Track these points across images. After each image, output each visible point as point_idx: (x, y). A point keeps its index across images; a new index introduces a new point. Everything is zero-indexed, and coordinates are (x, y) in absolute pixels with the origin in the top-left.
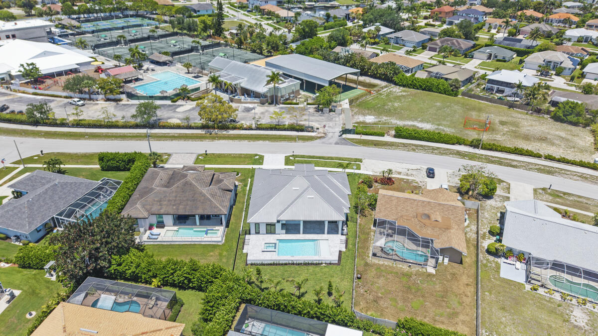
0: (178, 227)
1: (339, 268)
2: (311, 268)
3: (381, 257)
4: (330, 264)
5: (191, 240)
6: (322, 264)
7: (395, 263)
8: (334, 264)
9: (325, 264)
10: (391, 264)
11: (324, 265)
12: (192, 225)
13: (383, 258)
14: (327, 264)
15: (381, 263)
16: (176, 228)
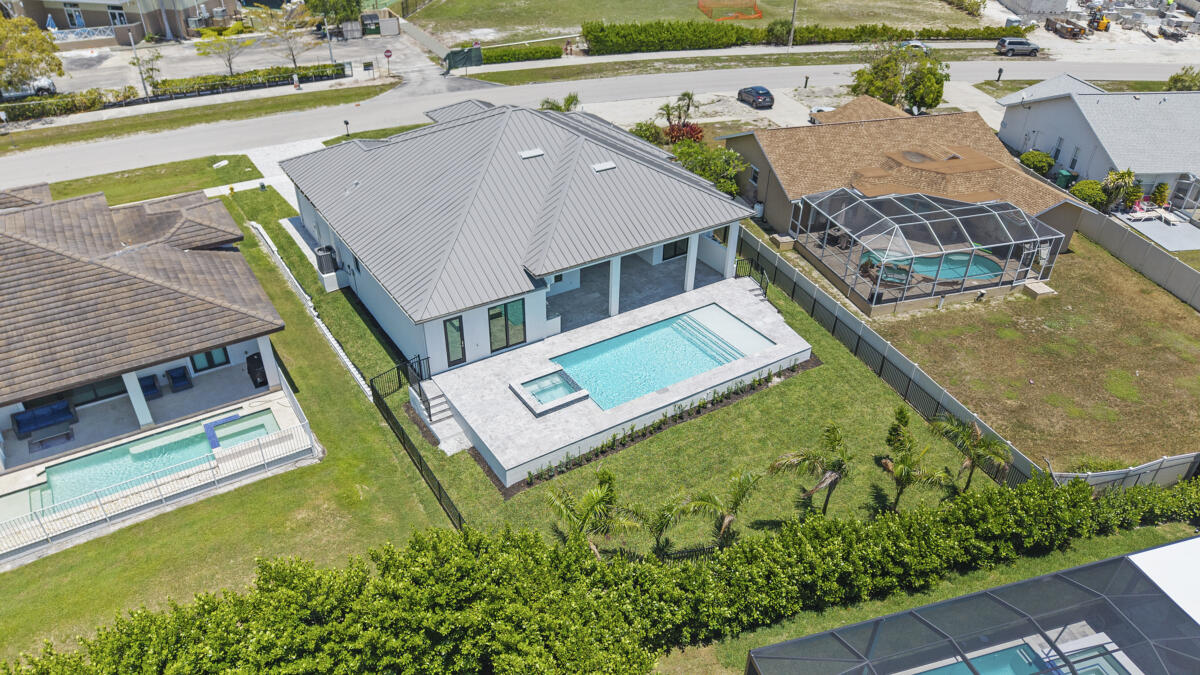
0: (41, 468)
4: (792, 369)
5: (151, 497)
12: (114, 434)
16: (29, 476)
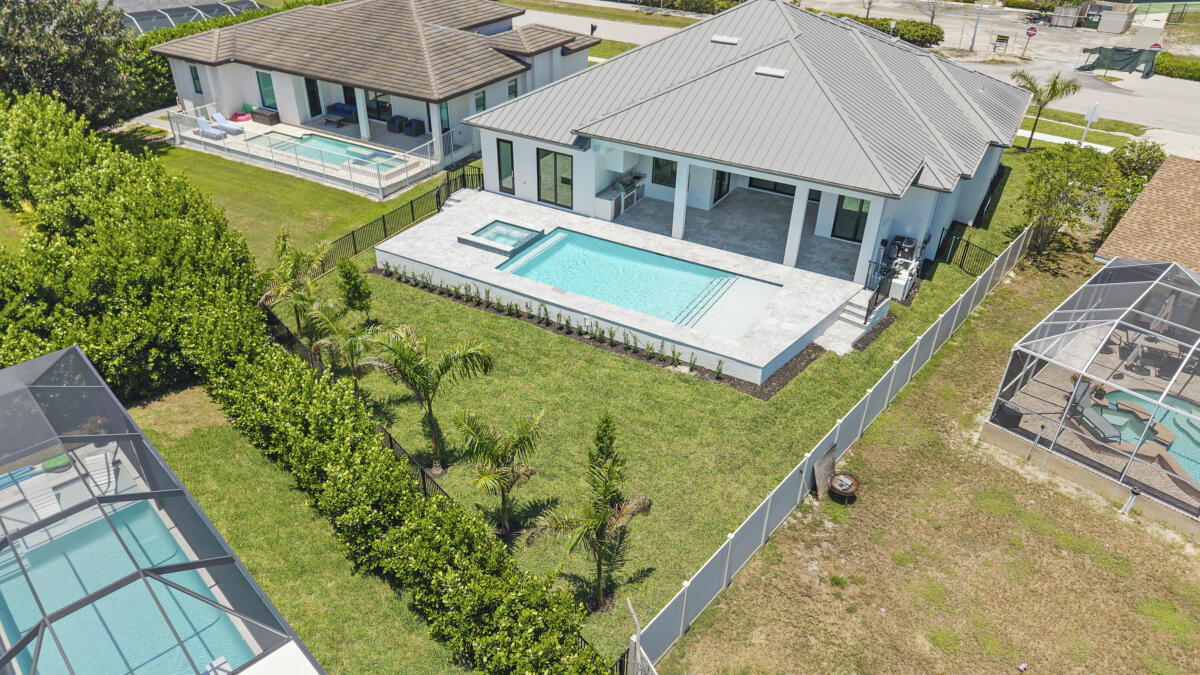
1: (752, 407)
2: (610, 360)
3: (1044, 442)
6: (676, 362)
7: (1130, 502)
8: (735, 383)
9: (693, 368)
10: (1099, 504)
11: (685, 370)
13: (1059, 449)
14: (702, 371)
15: (1035, 473)
